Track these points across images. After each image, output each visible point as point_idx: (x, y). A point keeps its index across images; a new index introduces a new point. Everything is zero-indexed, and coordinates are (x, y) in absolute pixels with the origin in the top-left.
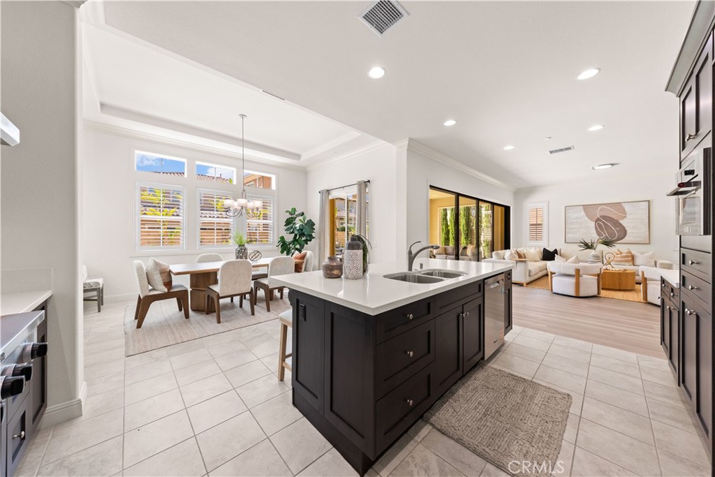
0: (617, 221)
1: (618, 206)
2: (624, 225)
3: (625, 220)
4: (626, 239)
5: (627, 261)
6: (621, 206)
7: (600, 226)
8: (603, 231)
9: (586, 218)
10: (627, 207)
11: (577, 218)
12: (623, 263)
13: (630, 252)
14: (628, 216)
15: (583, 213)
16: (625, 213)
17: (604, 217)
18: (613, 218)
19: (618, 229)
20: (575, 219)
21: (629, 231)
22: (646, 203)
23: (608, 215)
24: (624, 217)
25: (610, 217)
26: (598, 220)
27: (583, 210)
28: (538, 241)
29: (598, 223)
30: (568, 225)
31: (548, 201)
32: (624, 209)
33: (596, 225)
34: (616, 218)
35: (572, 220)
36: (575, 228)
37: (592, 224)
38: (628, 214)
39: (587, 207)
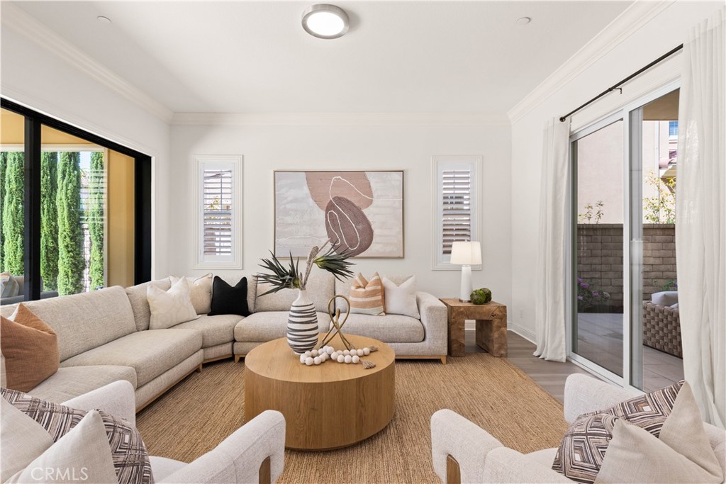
0: (359, 210)
1: (359, 176)
2: (370, 218)
3: (371, 208)
4: (374, 249)
5: (373, 305)
6: (365, 177)
7: (333, 220)
8: (338, 231)
9: (311, 201)
10: (373, 180)
11: (296, 200)
12: (368, 310)
13: (379, 282)
14: (375, 202)
15: (306, 190)
16: (370, 194)
17: (340, 200)
18: (353, 204)
19: (360, 227)
20: (291, 202)
21: (376, 232)
22: (398, 176)
23: (346, 197)
24: (370, 203)
25: (348, 202)
26: (330, 207)
27: (306, 182)
28: (222, 254)
29: (331, 214)
30: (280, 217)
31: (243, 156)
32: (370, 186)
33: (326, 217)
34: (357, 204)
35: (287, 203)
36: (292, 225)
37: (321, 215)
38: (375, 195)
39: (313, 177)
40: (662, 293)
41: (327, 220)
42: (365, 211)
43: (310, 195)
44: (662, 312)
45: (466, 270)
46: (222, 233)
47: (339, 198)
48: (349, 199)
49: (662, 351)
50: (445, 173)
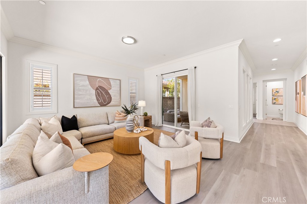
0: (107, 91)
1: (107, 79)
2: (111, 93)
4: (112, 103)
5: (125, 119)
6: (109, 80)
7: (98, 94)
8: (100, 97)
9: (90, 87)
10: (112, 82)
14: (112, 88)
15: (88, 82)
16: (111, 86)
17: (100, 87)
18: (105, 89)
19: (108, 96)
20: (82, 86)
21: (113, 98)
22: (119, 81)
23: (102, 86)
24: (110, 89)
25: (103, 88)
26: (97, 89)
27: (88, 79)
28: (43, 107)
29: (97, 92)
30: (77, 92)
31: (57, 65)
32: (110, 84)
33: (96, 92)
34: (106, 89)
35: (80, 87)
36: (81, 95)
37: (94, 92)
38: (112, 86)
39: (90, 78)
40: (169, 111)
41: (96, 94)
42: (109, 91)
43: (89, 84)
44: (170, 114)
45: (142, 108)
46: (44, 98)
47: (100, 86)
48: (104, 87)
49: (170, 122)
50: (131, 82)
